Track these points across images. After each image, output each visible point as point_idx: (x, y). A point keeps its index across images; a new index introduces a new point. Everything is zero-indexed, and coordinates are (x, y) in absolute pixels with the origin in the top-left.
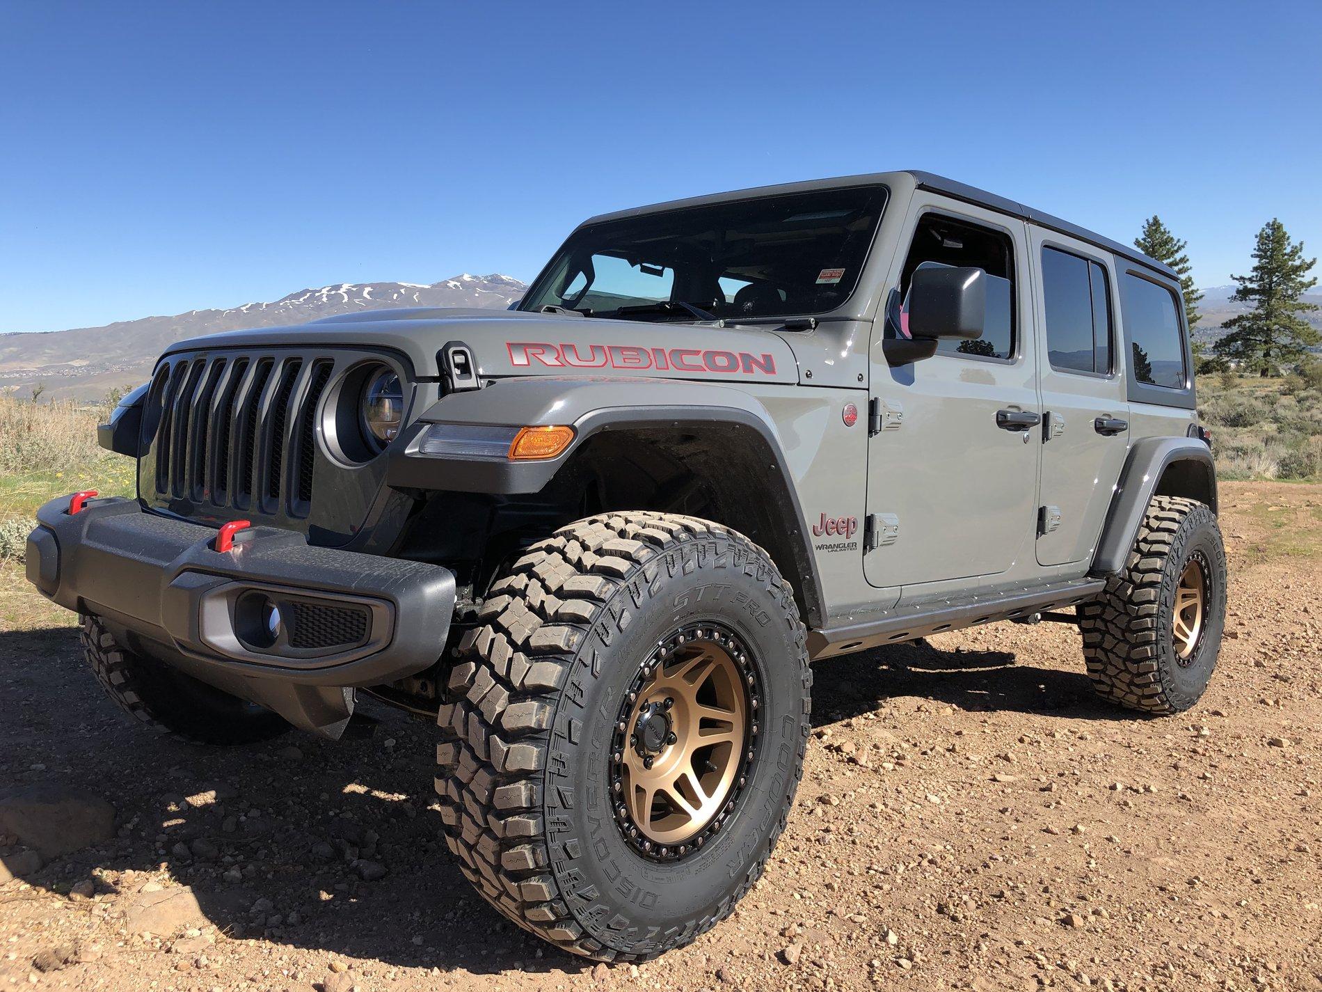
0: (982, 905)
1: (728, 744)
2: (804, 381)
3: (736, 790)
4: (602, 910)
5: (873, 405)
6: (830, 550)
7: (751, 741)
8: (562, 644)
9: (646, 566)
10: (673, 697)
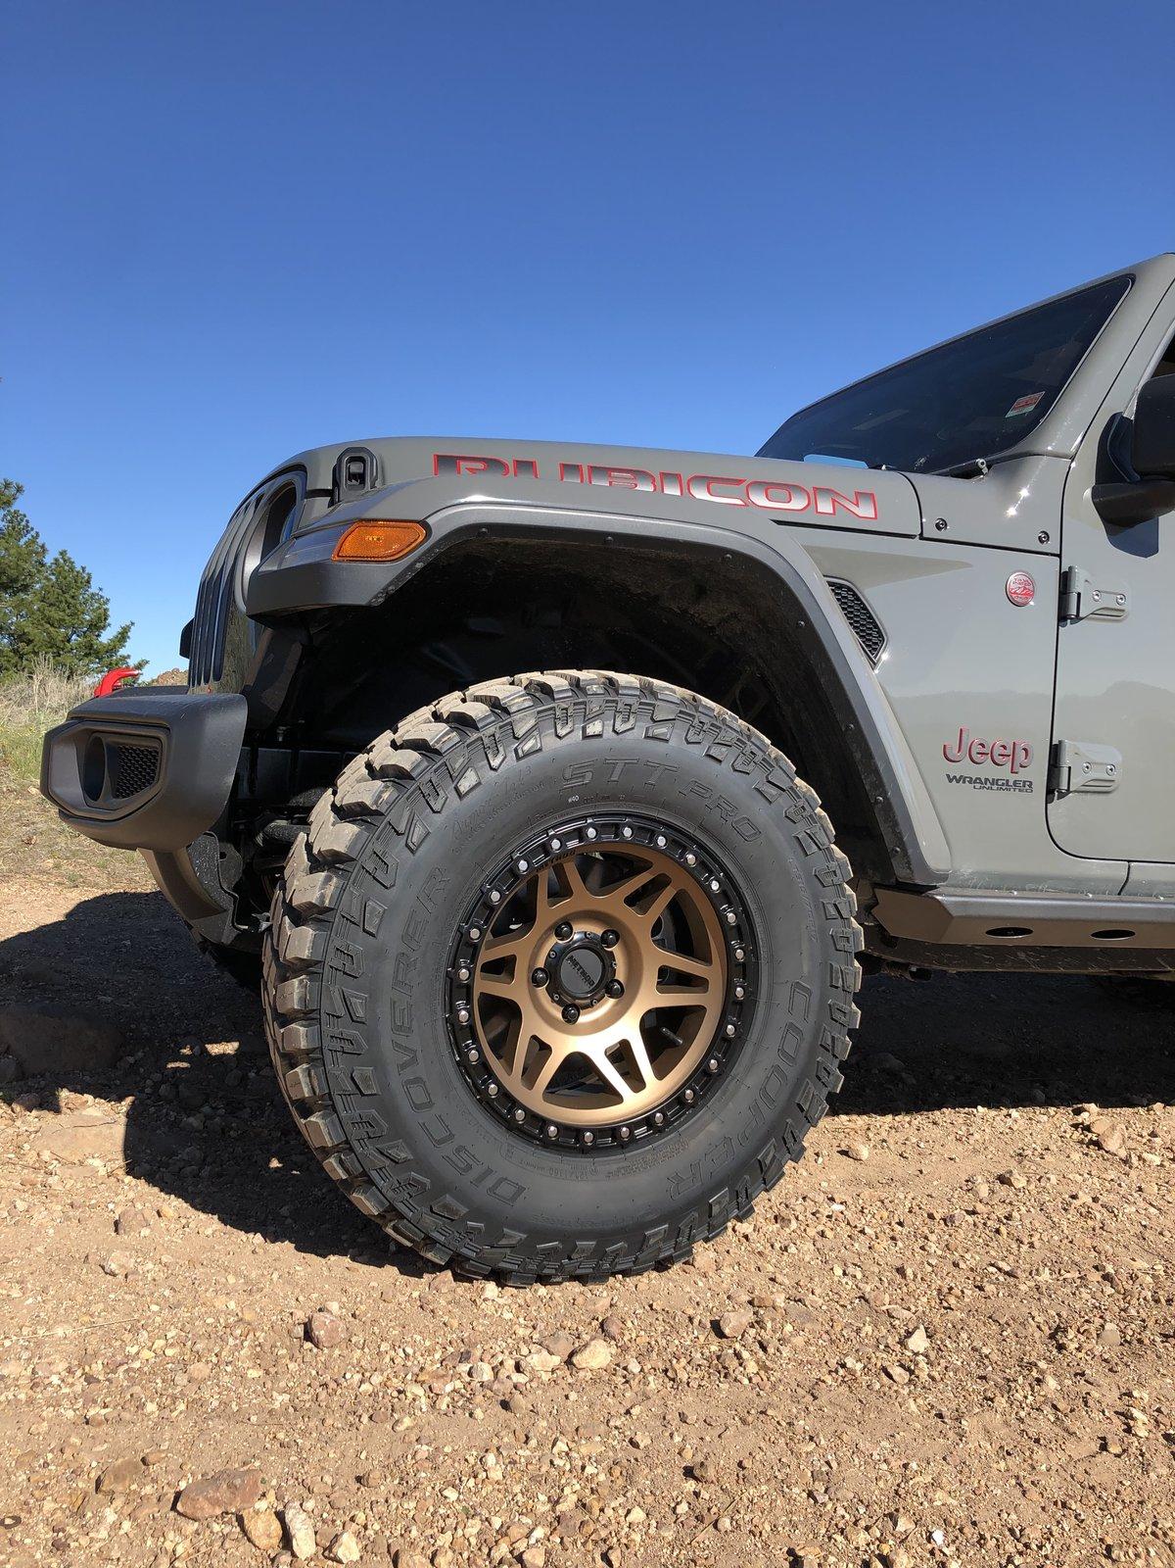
0: (1129, 1343)
1: (699, 1011)
2: (931, 531)
3: (704, 1080)
4: (418, 1182)
5: (1065, 579)
6: (978, 786)
7: (738, 1010)
8: (368, 802)
9: (517, 717)
10: (615, 933)
